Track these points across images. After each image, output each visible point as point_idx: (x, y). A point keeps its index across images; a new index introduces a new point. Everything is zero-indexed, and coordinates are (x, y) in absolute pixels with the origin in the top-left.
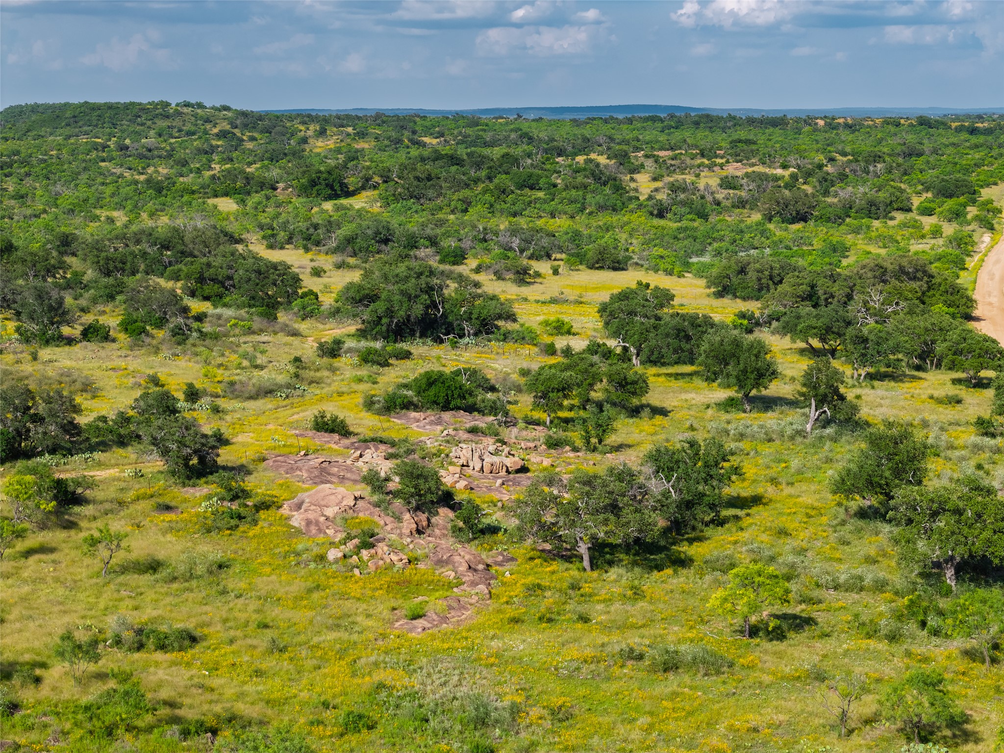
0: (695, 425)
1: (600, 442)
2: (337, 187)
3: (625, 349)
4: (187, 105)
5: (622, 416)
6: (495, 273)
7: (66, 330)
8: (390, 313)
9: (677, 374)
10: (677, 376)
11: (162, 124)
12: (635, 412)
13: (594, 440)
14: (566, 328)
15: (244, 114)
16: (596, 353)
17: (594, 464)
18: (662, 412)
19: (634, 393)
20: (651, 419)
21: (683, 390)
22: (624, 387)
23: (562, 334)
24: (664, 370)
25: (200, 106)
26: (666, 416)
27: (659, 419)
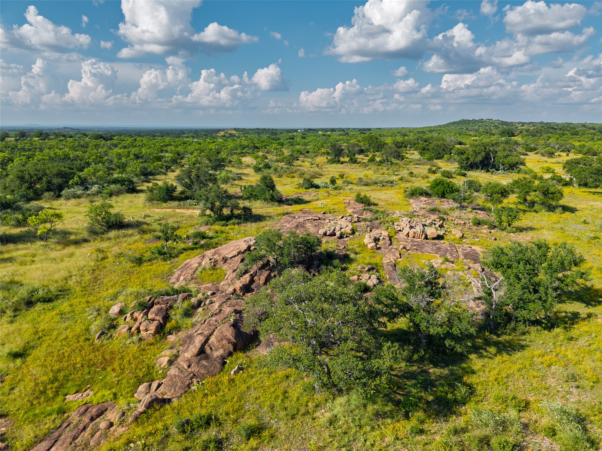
0: (588, 220)
1: (509, 225)
2: (510, 134)
3: (571, 179)
4: (488, 119)
5: (544, 210)
6: (541, 154)
7: (342, 159)
8: (468, 159)
9: (596, 192)
10: (594, 193)
11: (480, 124)
12: (551, 209)
13: (505, 224)
14: (551, 170)
15: (503, 121)
16: (555, 179)
17: (496, 239)
18: (572, 210)
19: (553, 199)
20: (561, 213)
21: (594, 200)
22: (546, 195)
23: (549, 173)
24: (590, 190)
25: (492, 120)
26: (573, 212)
27: (567, 214)
